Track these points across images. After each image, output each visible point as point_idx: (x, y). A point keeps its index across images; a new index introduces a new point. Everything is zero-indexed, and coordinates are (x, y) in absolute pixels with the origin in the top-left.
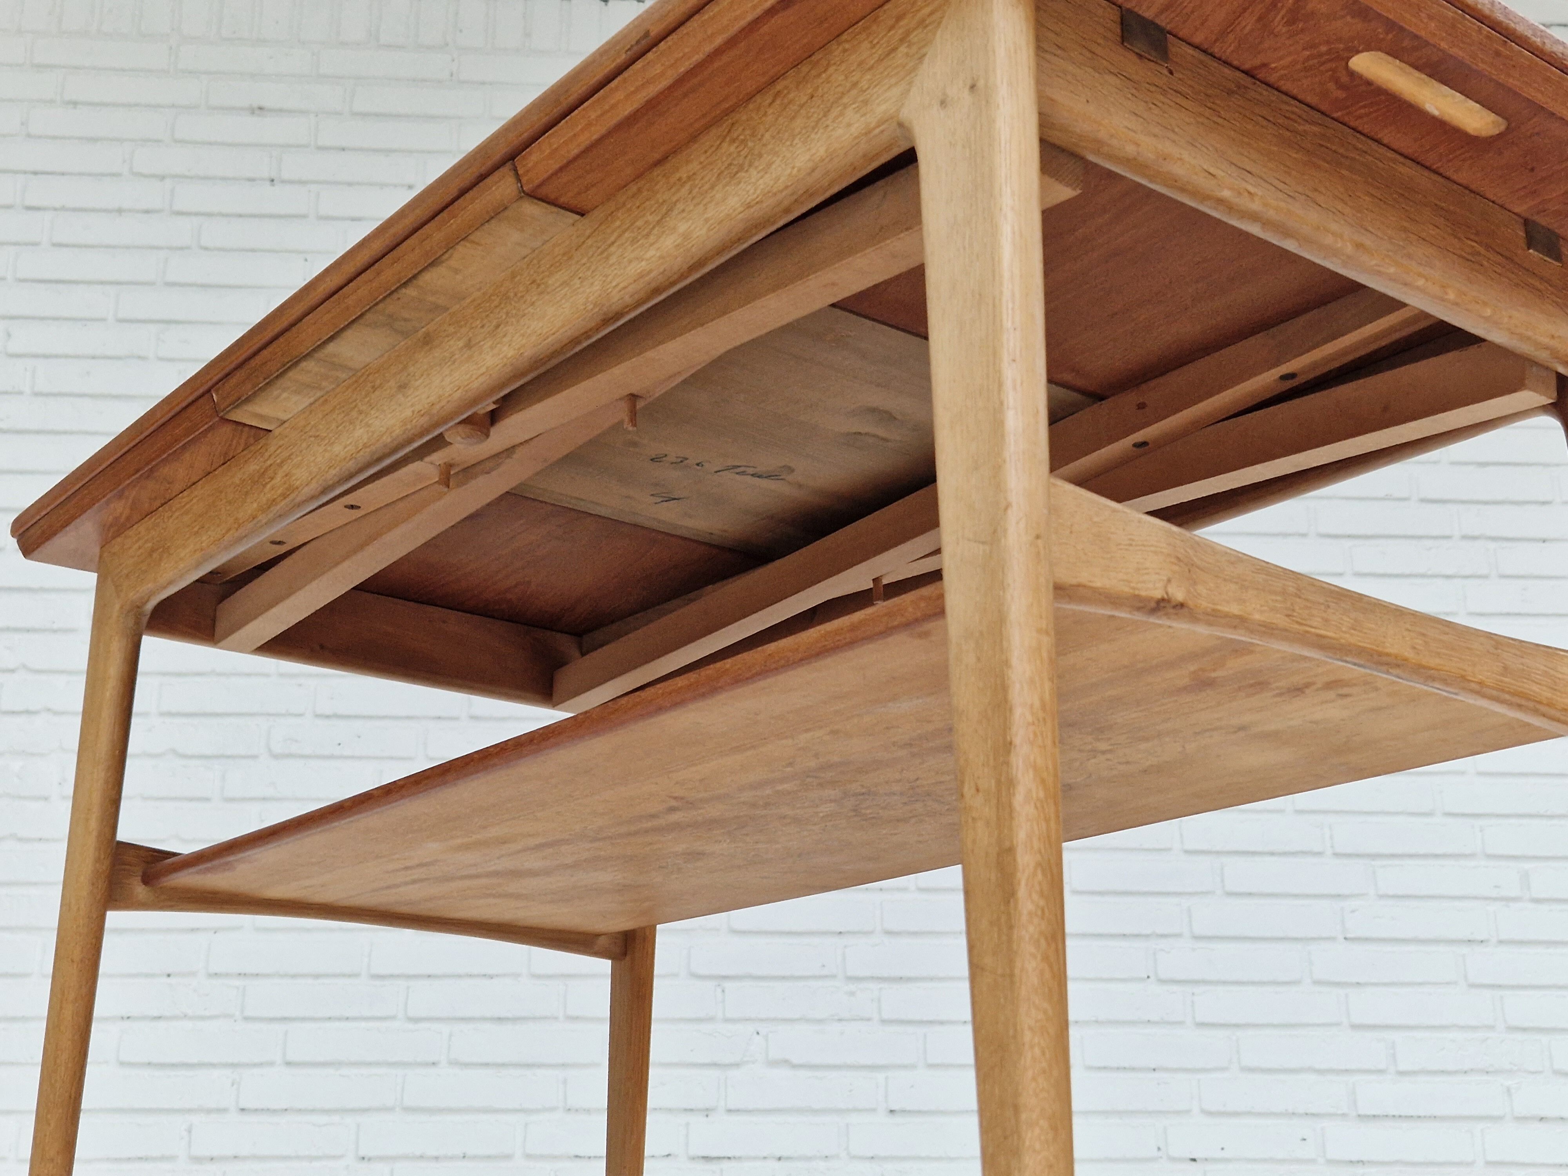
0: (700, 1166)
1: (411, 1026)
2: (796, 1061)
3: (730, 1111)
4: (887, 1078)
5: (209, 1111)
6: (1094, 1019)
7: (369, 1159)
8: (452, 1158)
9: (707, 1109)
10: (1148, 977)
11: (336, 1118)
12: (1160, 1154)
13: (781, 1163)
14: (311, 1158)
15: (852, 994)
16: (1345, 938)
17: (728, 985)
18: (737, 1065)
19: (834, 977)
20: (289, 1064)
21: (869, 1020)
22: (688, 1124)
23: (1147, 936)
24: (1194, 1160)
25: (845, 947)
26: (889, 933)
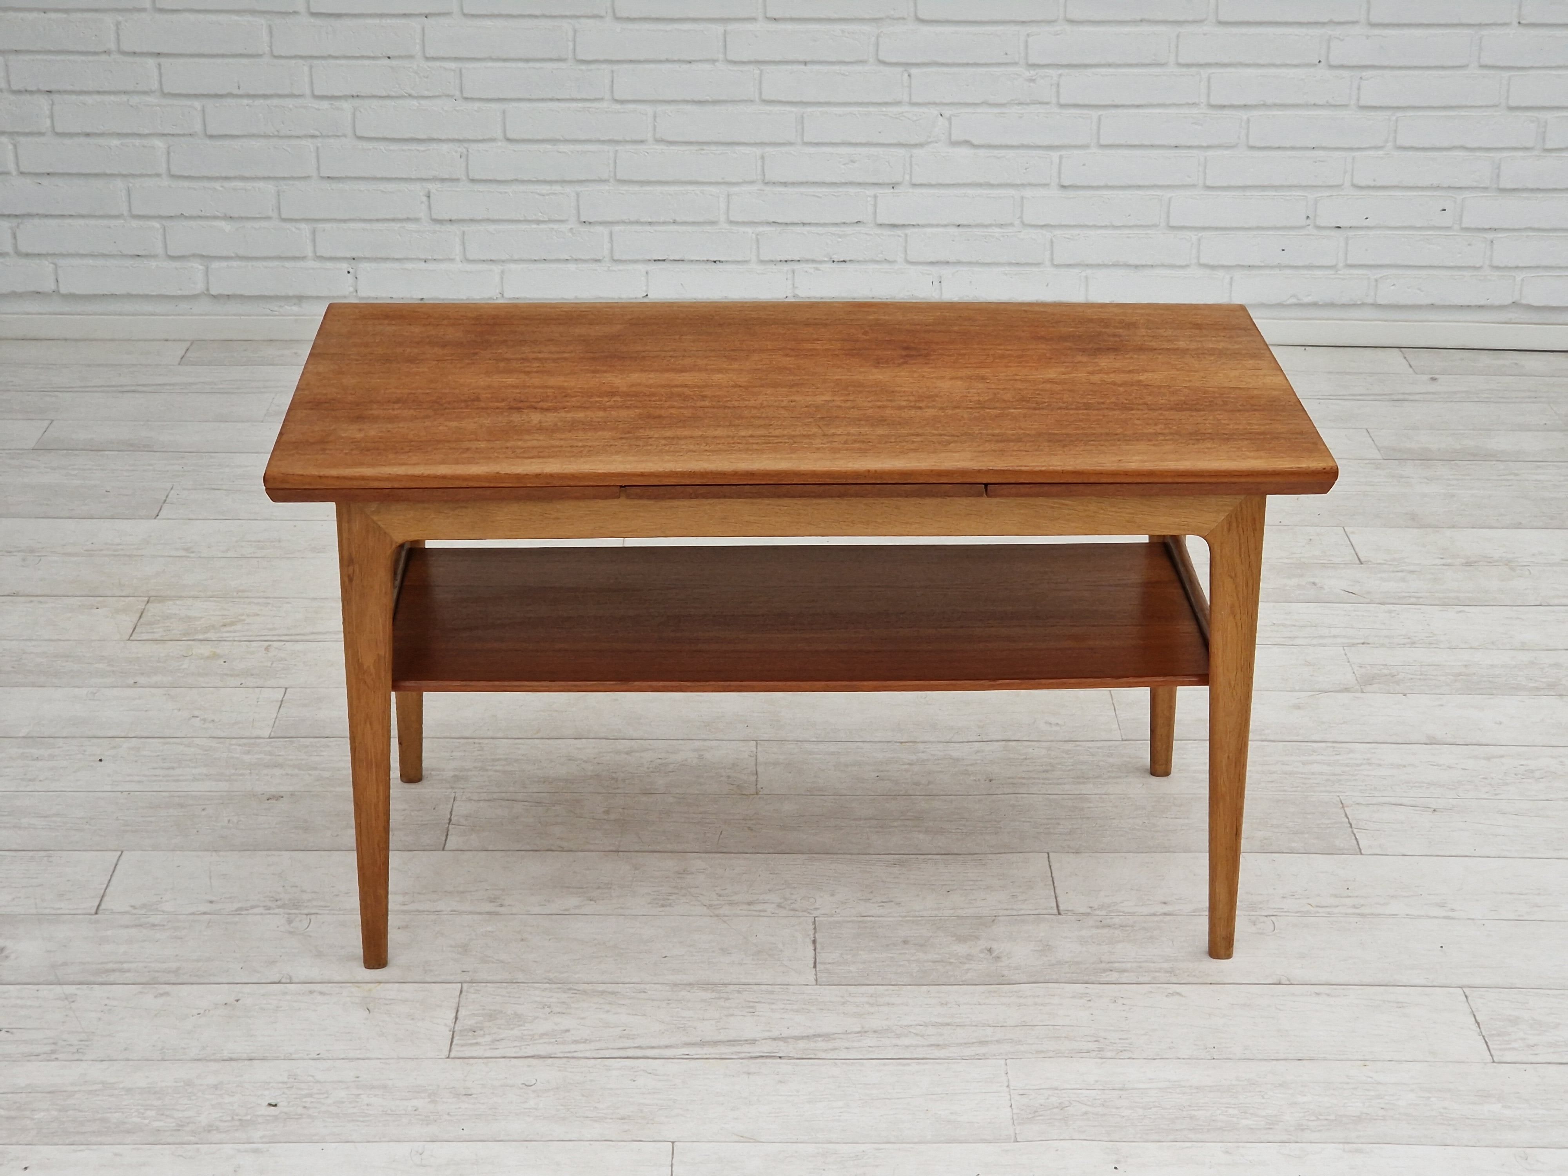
0: (887, 232)
1: (618, 107)
2: (976, 142)
3: (915, 185)
4: (1061, 157)
5: (443, 180)
6: (1262, 103)
7: (590, 223)
8: (664, 223)
9: (893, 184)
10: (1320, 62)
11: (557, 188)
12: (1308, 221)
13: (961, 230)
14: (538, 222)
15: (1032, 80)
16: (1519, 23)
17: (914, 71)
18: (921, 145)
19: (1016, 64)
20: (509, 140)
21: (1047, 103)
22: (875, 197)
23: (1324, 24)
24: (1339, 227)
25: (1028, 35)
26: (1071, 22)
